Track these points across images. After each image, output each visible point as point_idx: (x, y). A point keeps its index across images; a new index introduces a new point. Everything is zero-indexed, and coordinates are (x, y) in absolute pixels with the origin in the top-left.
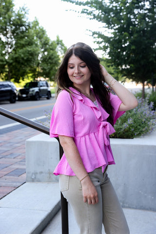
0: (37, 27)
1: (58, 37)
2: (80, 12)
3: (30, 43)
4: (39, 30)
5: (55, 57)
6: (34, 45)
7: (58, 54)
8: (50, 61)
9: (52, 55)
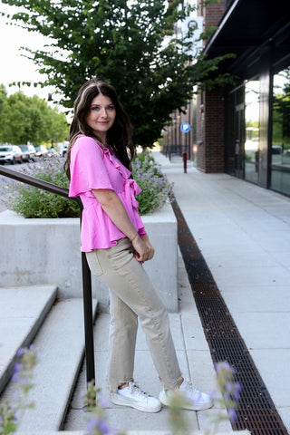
2: (11, 17)
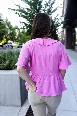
0: (7, 21)
1: (16, 25)
3: (4, 27)
4: (8, 22)
5: (14, 33)
6: (5, 28)
7: (16, 32)
8: (12, 34)
9: (13, 32)
